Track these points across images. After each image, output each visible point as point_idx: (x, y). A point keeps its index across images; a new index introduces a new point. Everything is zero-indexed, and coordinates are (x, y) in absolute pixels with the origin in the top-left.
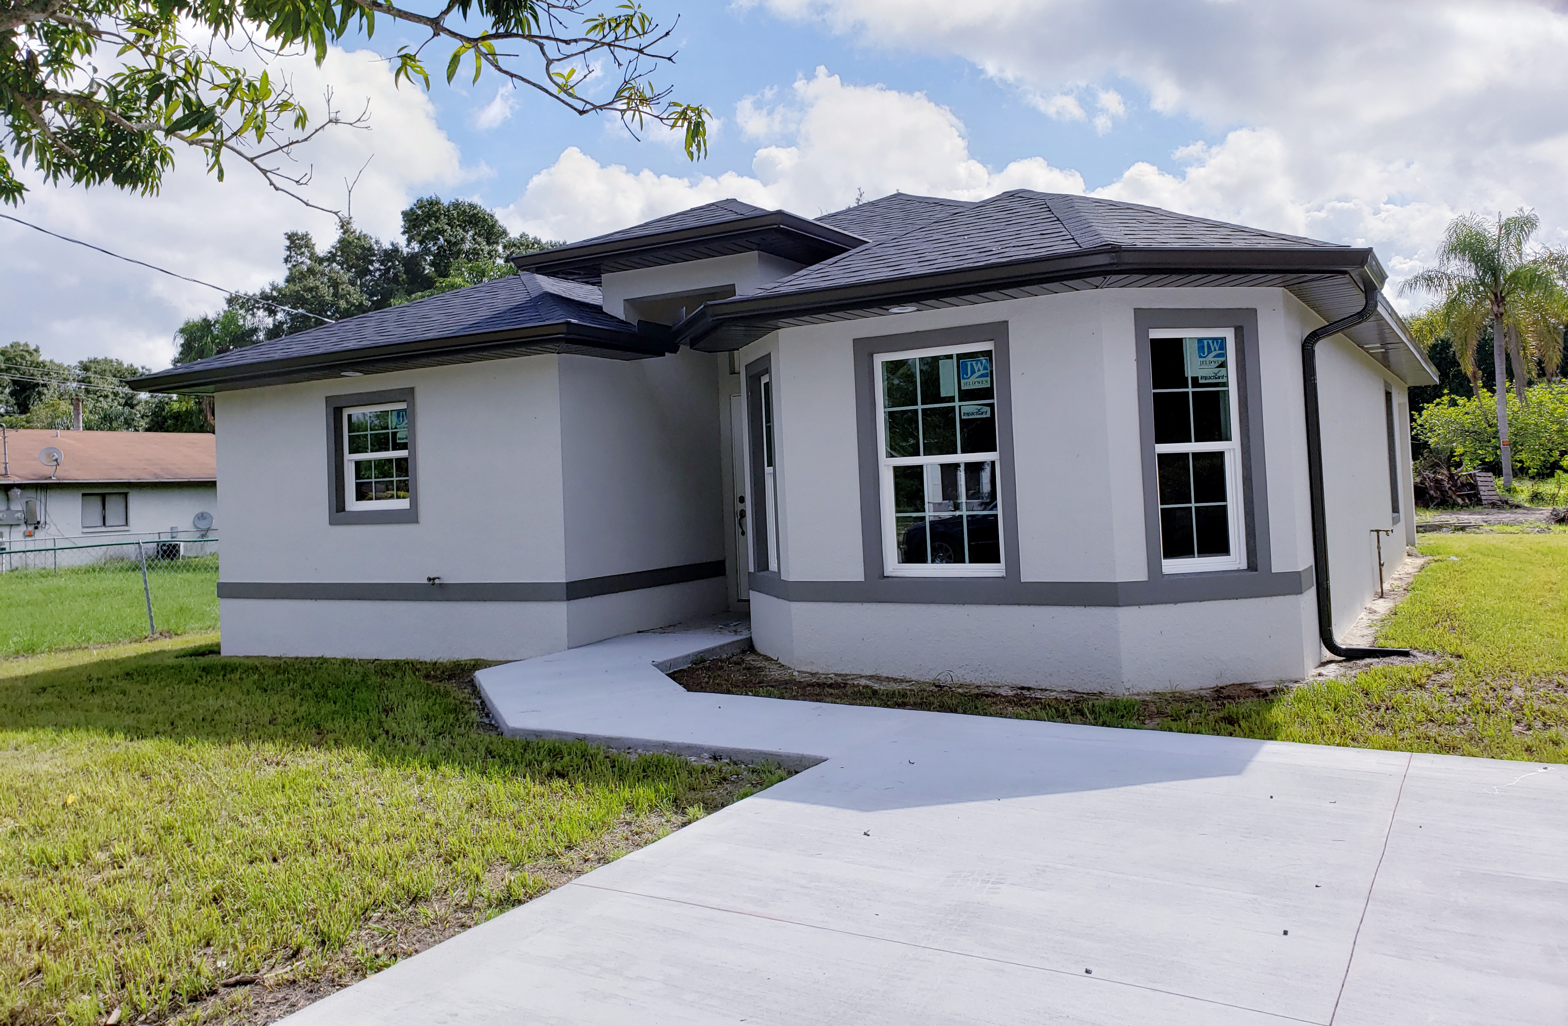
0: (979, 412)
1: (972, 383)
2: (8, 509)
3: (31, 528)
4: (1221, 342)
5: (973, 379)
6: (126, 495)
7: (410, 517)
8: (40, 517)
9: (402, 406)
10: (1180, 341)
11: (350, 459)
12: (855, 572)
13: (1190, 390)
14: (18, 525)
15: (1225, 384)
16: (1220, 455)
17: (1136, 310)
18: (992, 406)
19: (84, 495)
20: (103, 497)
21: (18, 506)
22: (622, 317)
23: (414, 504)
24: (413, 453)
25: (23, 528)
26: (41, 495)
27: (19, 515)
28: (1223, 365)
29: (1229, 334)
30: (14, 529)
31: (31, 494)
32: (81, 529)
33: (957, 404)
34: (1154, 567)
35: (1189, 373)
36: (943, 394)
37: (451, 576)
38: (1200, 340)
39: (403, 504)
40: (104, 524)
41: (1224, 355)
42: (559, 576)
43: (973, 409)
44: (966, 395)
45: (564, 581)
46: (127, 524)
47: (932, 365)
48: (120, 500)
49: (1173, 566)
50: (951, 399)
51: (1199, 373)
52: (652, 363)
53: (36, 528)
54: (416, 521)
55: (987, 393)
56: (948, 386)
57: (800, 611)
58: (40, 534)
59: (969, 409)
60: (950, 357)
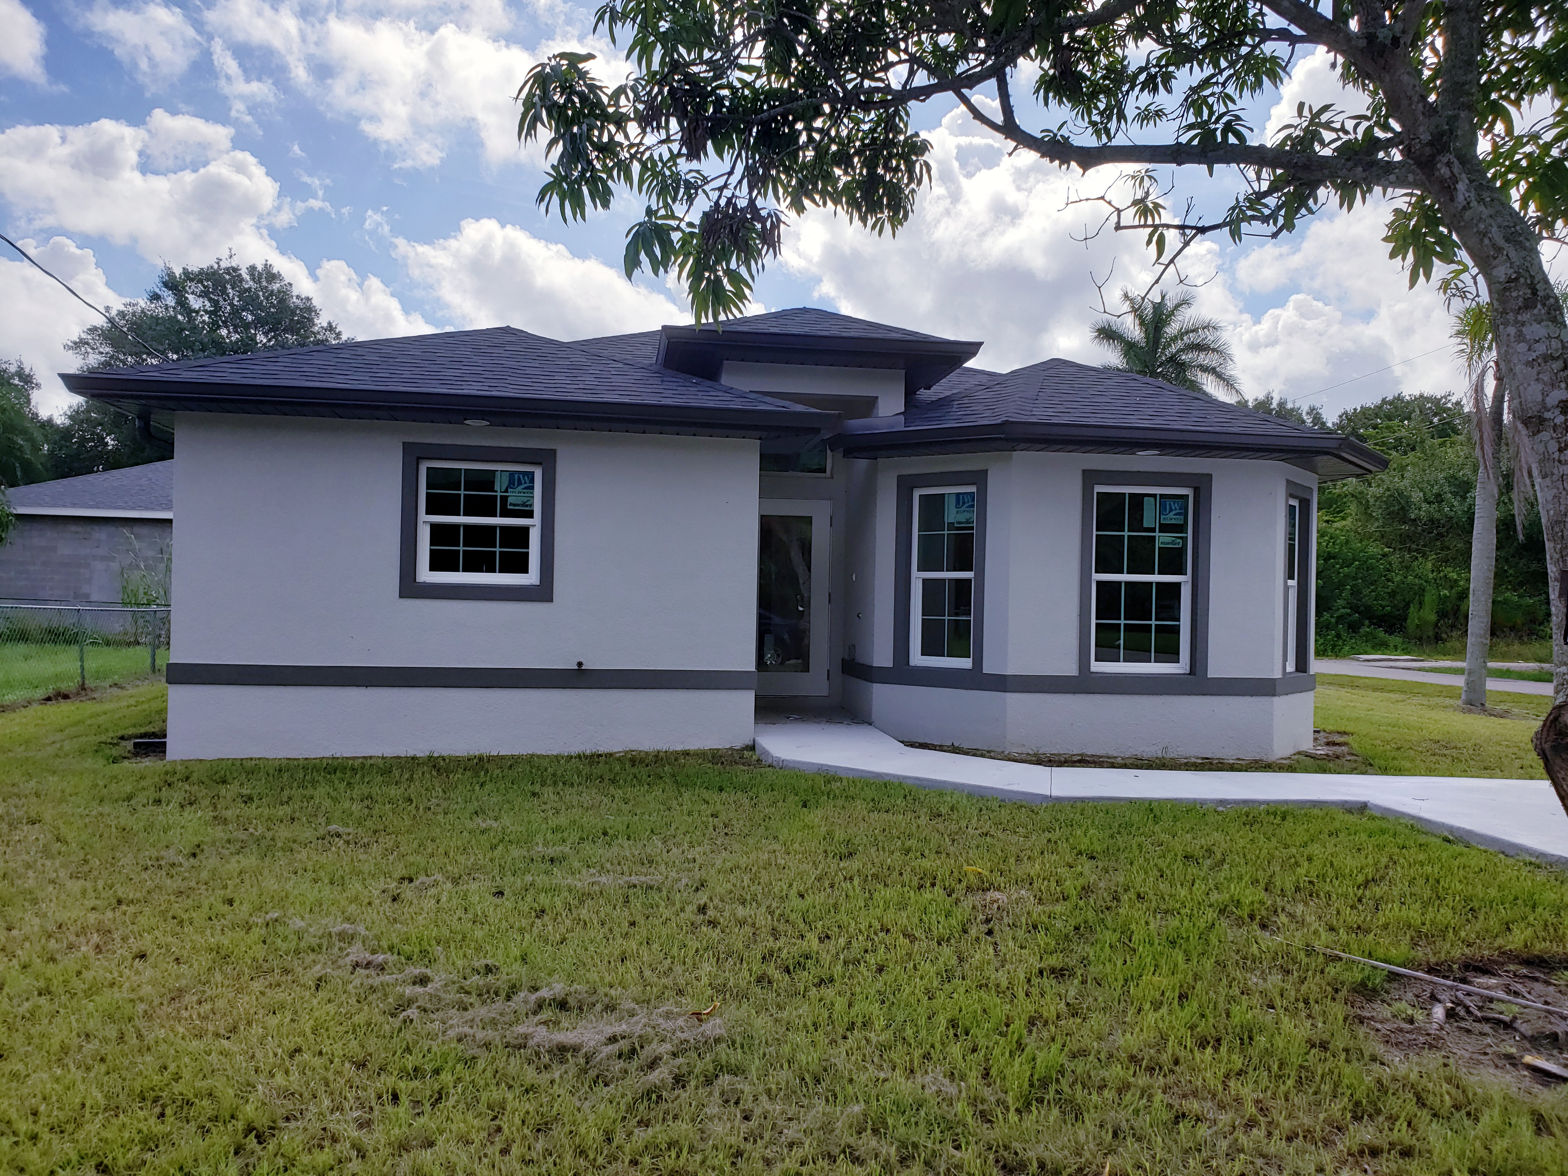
0: (1173, 543)
1: (1171, 518)
4: (1295, 509)
5: (1171, 515)
7: (535, 595)
11: (425, 521)
17: (1286, 480)
18: (1185, 539)
23: (542, 582)
24: (548, 524)
33: (1157, 534)
34: (1283, 668)
36: (1146, 525)
41: (1295, 518)
42: (746, 663)
43: (1169, 540)
44: (1164, 528)
45: (753, 669)
47: (1137, 500)
50: (1153, 530)
54: (548, 600)
55: (1182, 528)
56: (1151, 519)
57: (1014, 700)
59: (1163, 539)
60: (1154, 496)
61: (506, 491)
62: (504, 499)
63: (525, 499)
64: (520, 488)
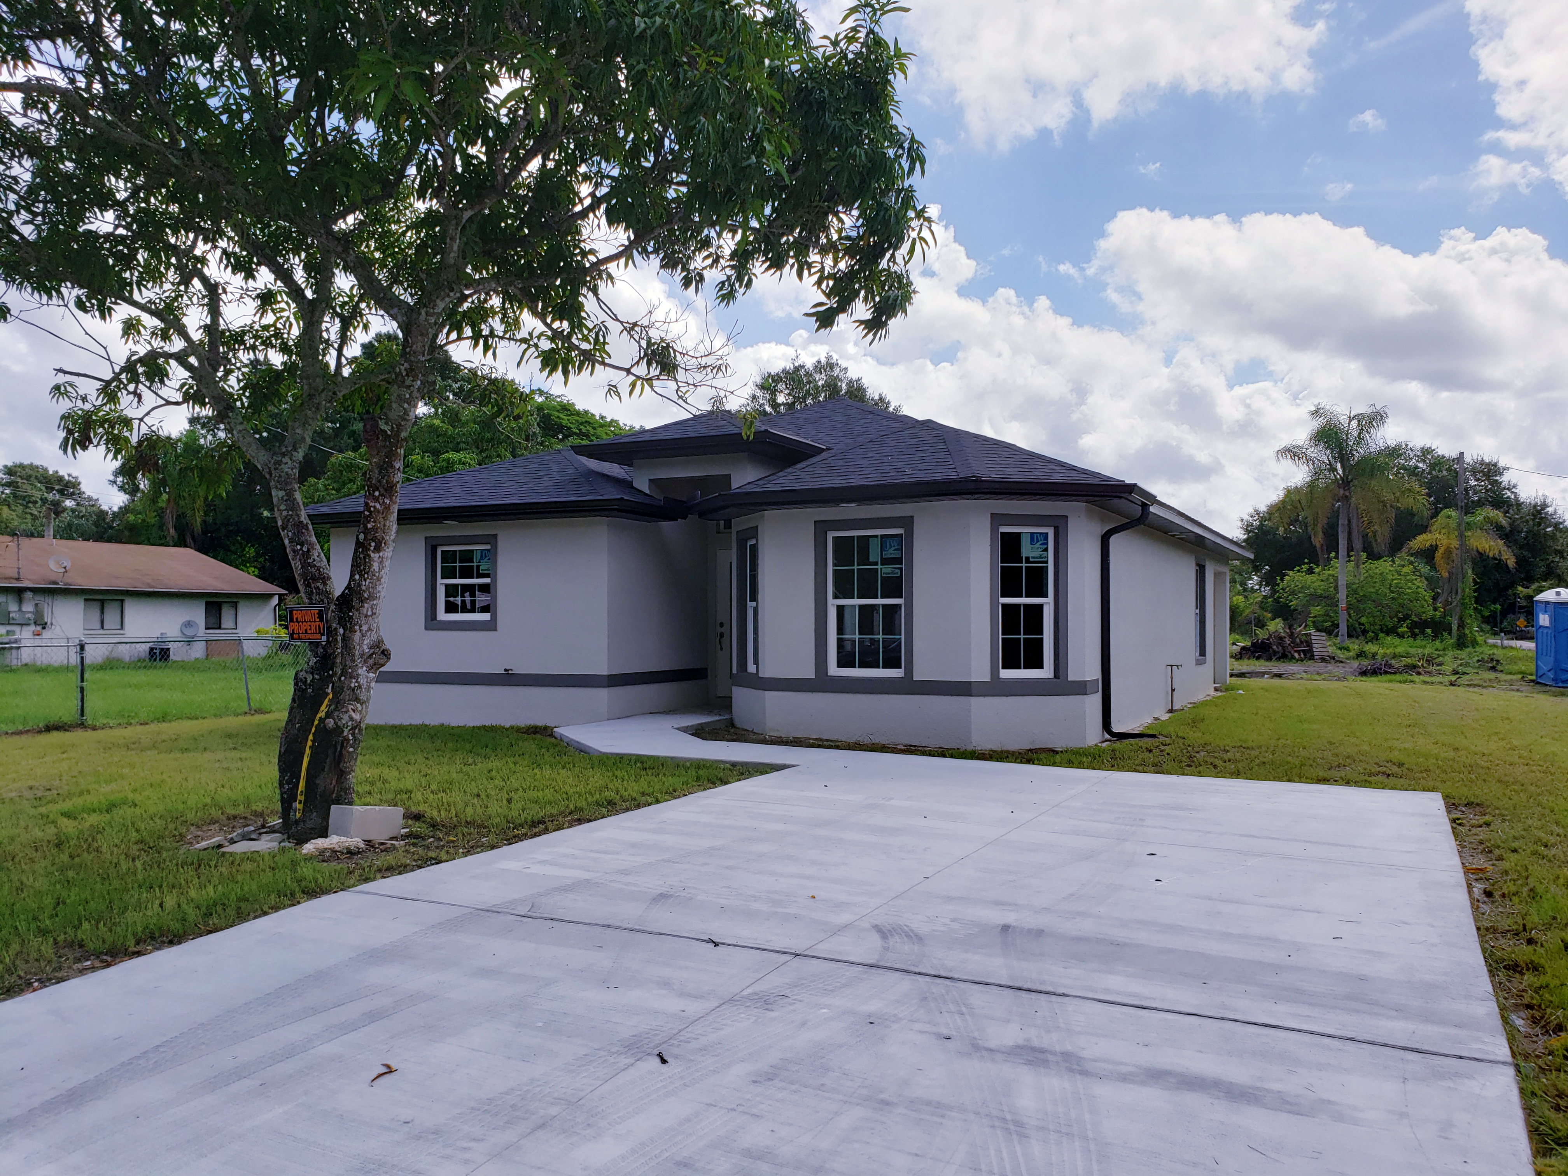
0: (893, 573)
1: (891, 553)
2: (20, 610)
3: (39, 628)
4: (1046, 535)
5: (891, 551)
6: (122, 601)
7: (491, 626)
8: (47, 619)
9: (488, 547)
10: (1019, 534)
11: (442, 583)
12: (809, 673)
13: (1024, 565)
14: (28, 625)
15: (1047, 562)
16: (1040, 607)
17: (992, 514)
18: (901, 569)
19: (86, 600)
20: (102, 603)
21: (28, 607)
22: (648, 492)
23: (494, 618)
24: (494, 581)
25: (32, 628)
26: (49, 599)
27: (30, 615)
28: (1046, 550)
29: (1050, 531)
30: (25, 628)
31: (39, 598)
32: (82, 631)
33: (879, 567)
34: (995, 673)
35: (1024, 555)
37: (520, 669)
38: (1032, 534)
39: (486, 617)
40: (102, 627)
41: (1047, 544)
42: (602, 669)
43: (889, 570)
44: (885, 561)
45: (605, 673)
46: (122, 628)
48: (117, 605)
49: (1006, 674)
50: (876, 563)
51: (1031, 555)
52: (666, 526)
53: (44, 628)
54: (495, 630)
55: (899, 561)
56: (875, 554)
57: (771, 696)
58: (46, 634)
59: (885, 570)
60: (876, 536)
61: (480, 562)
62: (478, 567)
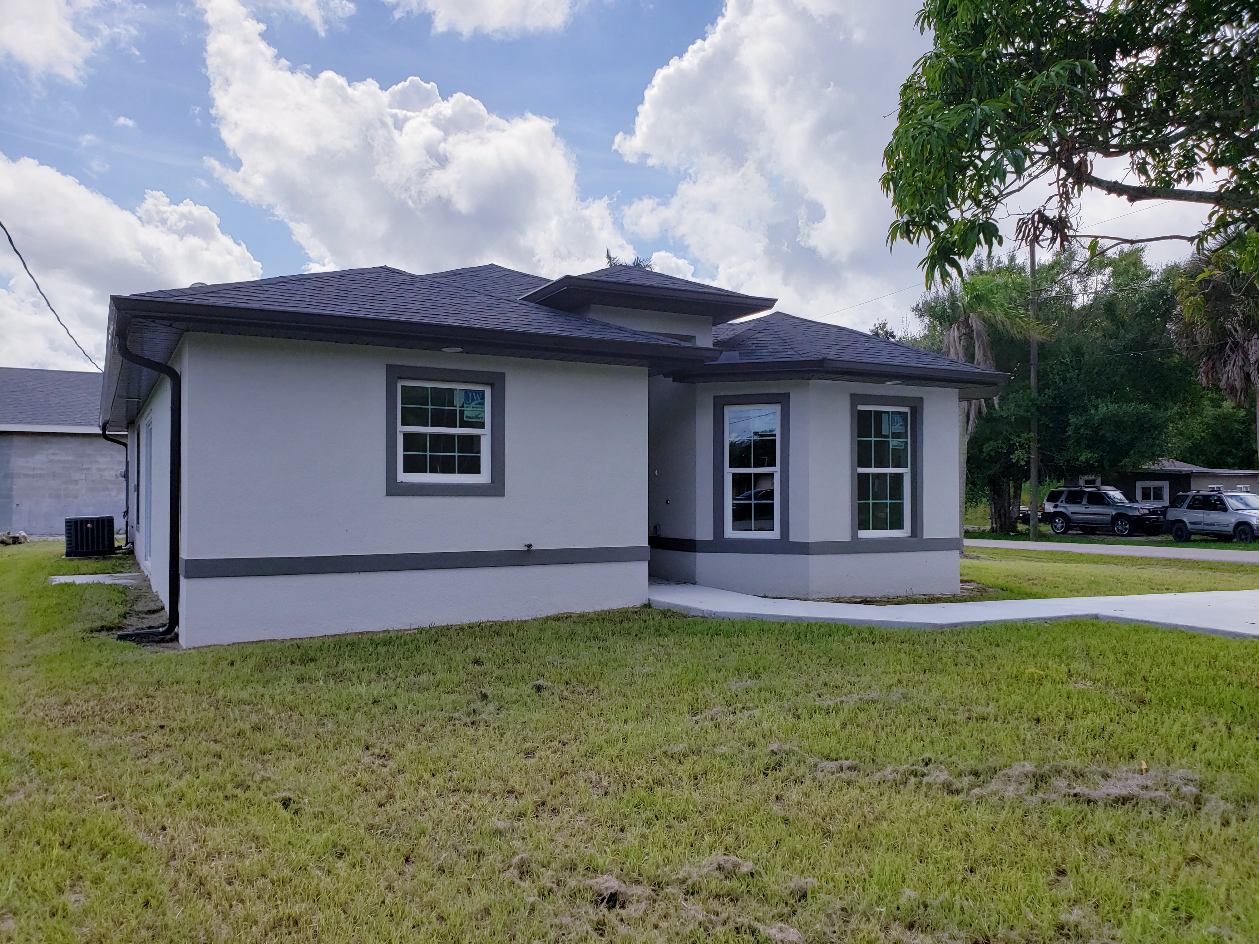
0: (899, 445)
1: (898, 428)
5: (897, 426)
7: (495, 490)
11: (401, 431)
18: (906, 442)
24: (500, 433)
33: (890, 439)
36: (884, 433)
43: (897, 443)
44: (894, 435)
47: (879, 416)
50: (887, 436)
54: (502, 495)
56: (887, 428)
59: (894, 443)
60: (887, 412)
61: (463, 406)
62: (462, 412)
63: (477, 413)
64: (473, 404)
